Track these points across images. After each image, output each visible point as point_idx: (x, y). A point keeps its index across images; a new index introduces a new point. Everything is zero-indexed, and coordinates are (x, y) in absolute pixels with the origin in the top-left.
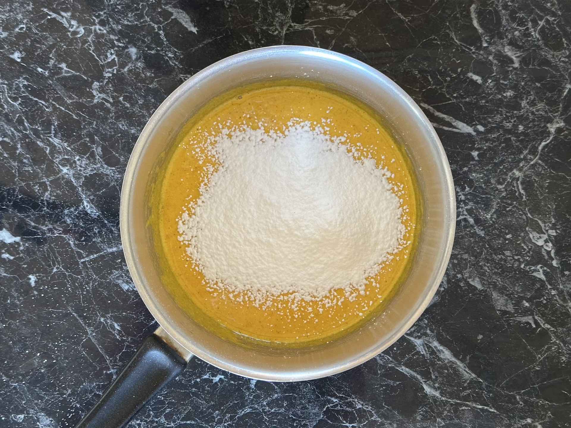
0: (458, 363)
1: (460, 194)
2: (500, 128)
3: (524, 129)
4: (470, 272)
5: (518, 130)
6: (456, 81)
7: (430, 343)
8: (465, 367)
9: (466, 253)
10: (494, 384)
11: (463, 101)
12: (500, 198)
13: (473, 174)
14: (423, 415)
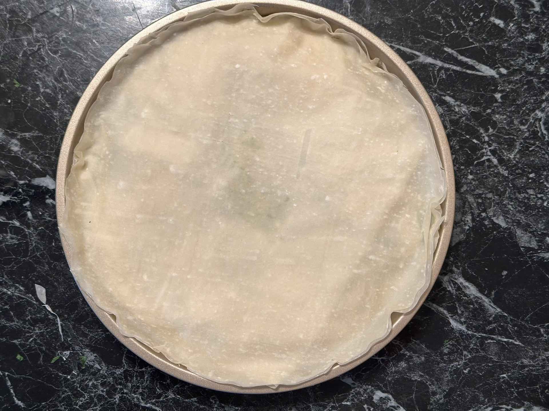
0: (484, 298)
1: (484, 135)
2: (522, 70)
3: (545, 71)
4: (494, 211)
5: (540, 72)
6: (479, 25)
7: (456, 279)
8: (490, 302)
9: (490, 192)
10: (518, 319)
11: (486, 44)
12: (523, 139)
13: (497, 116)
14: (449, 348)
